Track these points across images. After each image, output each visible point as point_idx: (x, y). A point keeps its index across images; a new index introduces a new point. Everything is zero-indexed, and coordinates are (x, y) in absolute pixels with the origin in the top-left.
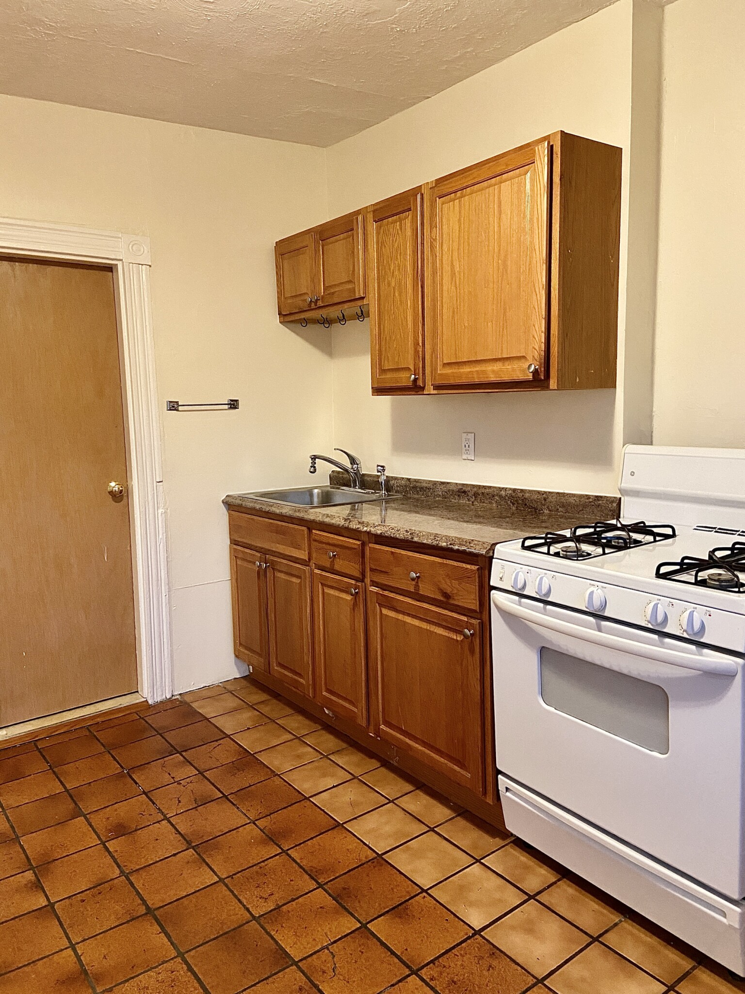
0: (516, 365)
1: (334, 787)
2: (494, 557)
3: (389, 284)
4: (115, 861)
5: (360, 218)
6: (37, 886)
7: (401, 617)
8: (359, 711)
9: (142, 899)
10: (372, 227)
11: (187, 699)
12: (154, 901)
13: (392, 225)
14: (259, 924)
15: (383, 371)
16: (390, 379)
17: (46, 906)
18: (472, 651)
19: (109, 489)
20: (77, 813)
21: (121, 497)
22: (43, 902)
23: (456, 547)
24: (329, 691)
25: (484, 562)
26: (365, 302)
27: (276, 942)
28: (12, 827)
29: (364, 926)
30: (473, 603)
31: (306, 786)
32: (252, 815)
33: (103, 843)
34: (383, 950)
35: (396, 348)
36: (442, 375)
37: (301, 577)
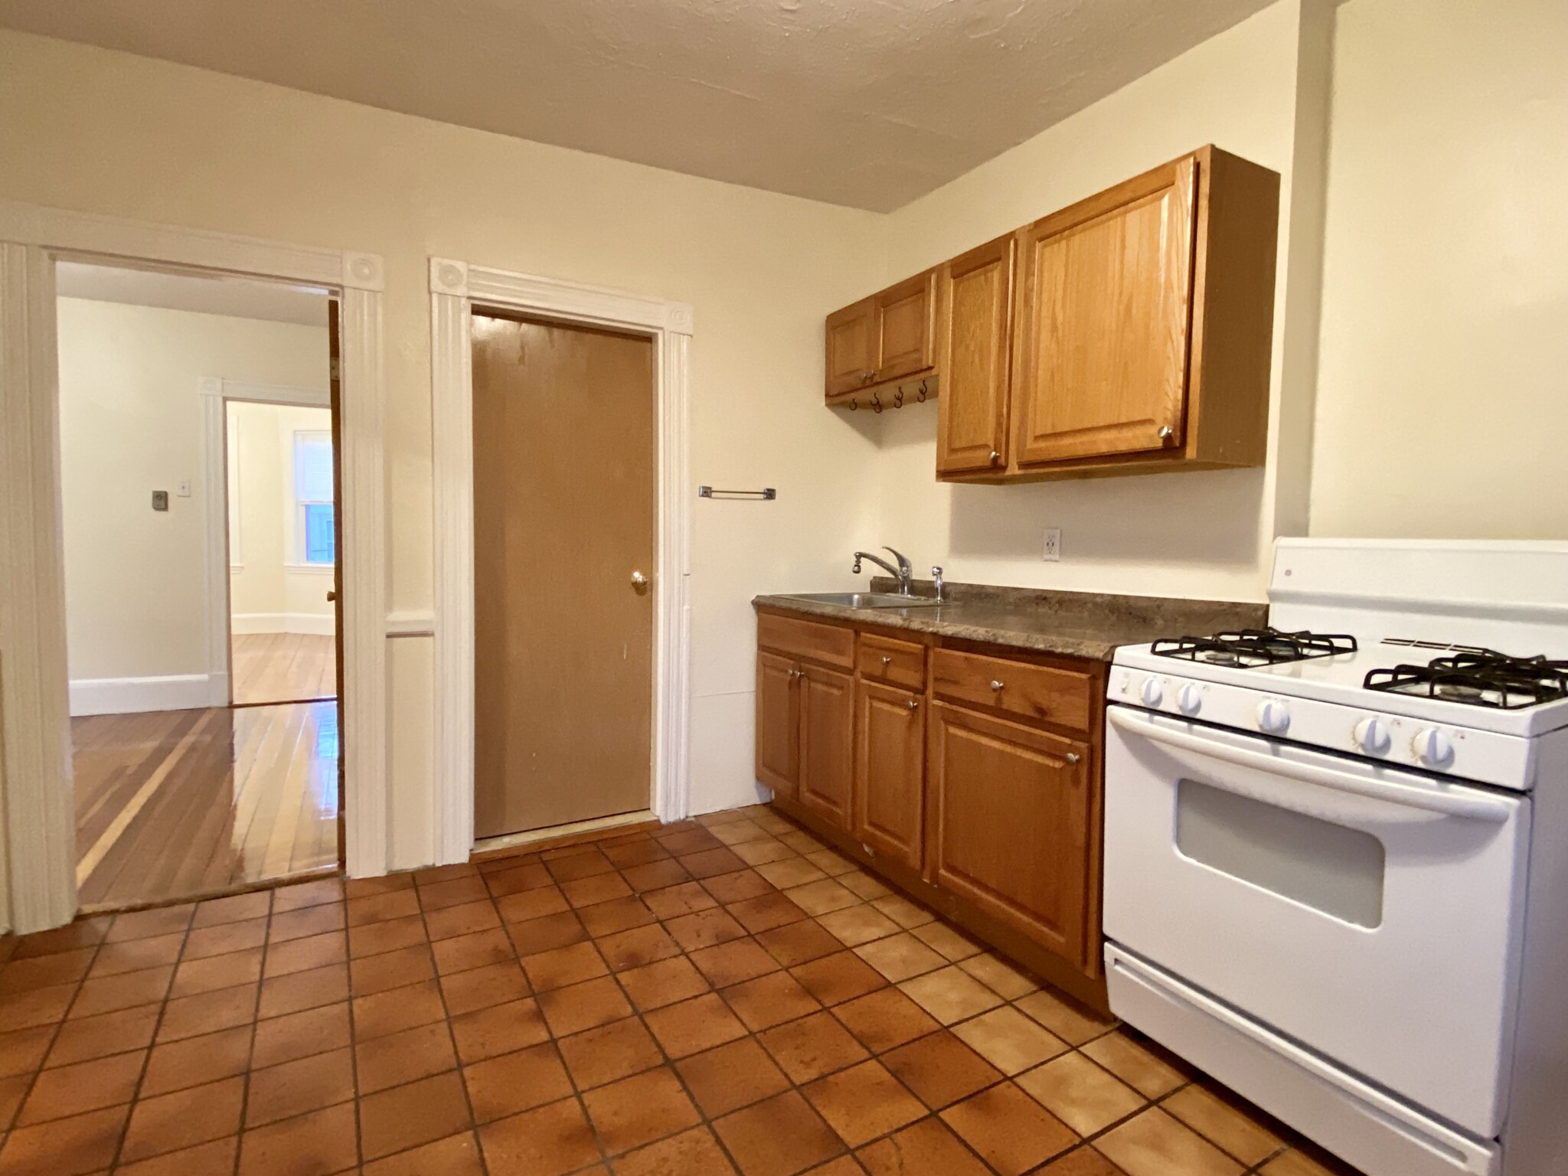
0: (1139, 431)
1: (880, 939)
2: (1114, 662)
3: (967, 347)
4: (627, 996)
5: (933, 278)
6: (539, 1016)
7: (974, 737)
8: (912, 852)
9: (659, 1046)
10: (950, 286)
11: (704, 822)
12: (674, 1051)
13: (976, 280)
14: (801, 1094)
15: (953, 451)
16: (961, 460)
17: (547, 1042)
18: (1076, 782)
19: (633, 580)
20: (585, 937)
21: (645, 589)
22: (544, 1036)
23: (1059, 650)
24: (871, 824)
25: (1102, 669)
26: (934, 372)
27: (825, 1121)
28: (513, 945)
29: (934, 1114)
30: (1081, 721)
31: (848, 935)
32: (785, 962)
33: (613, 974)
34: (961, 1149)
35: (972, 423)
36: (1033, 451)
37: (843, 688)
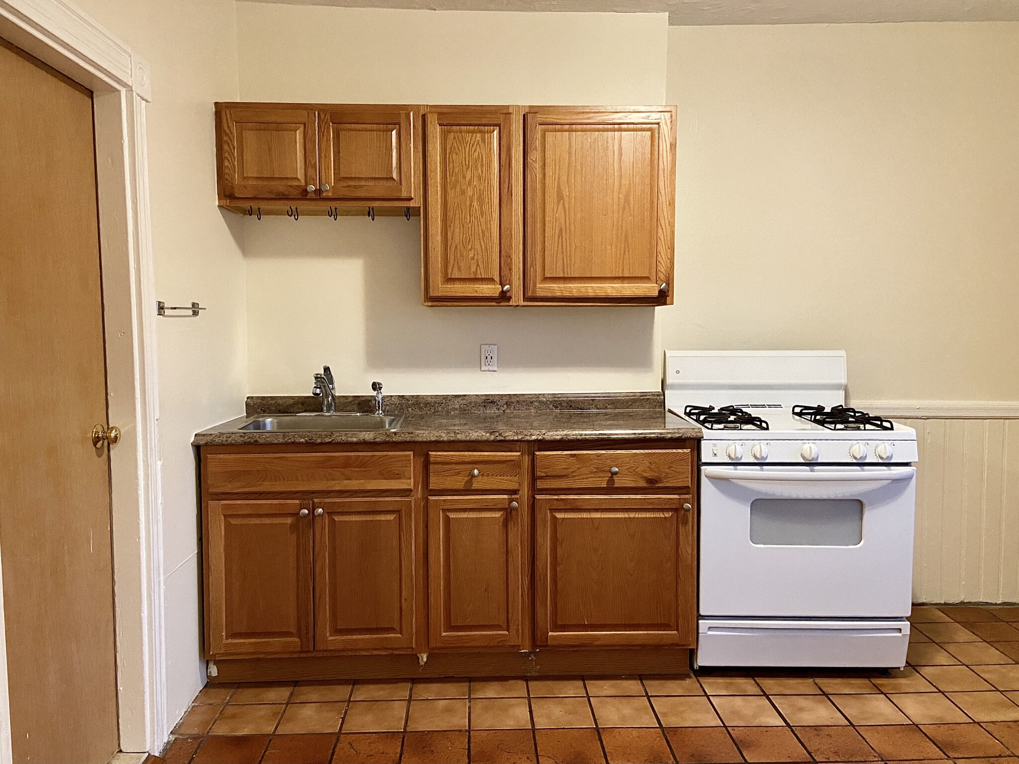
1: (531, 711)
2: (704, 438)
5: (412, 115)
10: (435, 131)
13: (469, 135)
15: (450, 280)
16: (461, 289)
25: (695, 444)
30: (685, 481)
31: (513, 723)
35: (473, 259)
36: (544, 289)
37: (398, 512)
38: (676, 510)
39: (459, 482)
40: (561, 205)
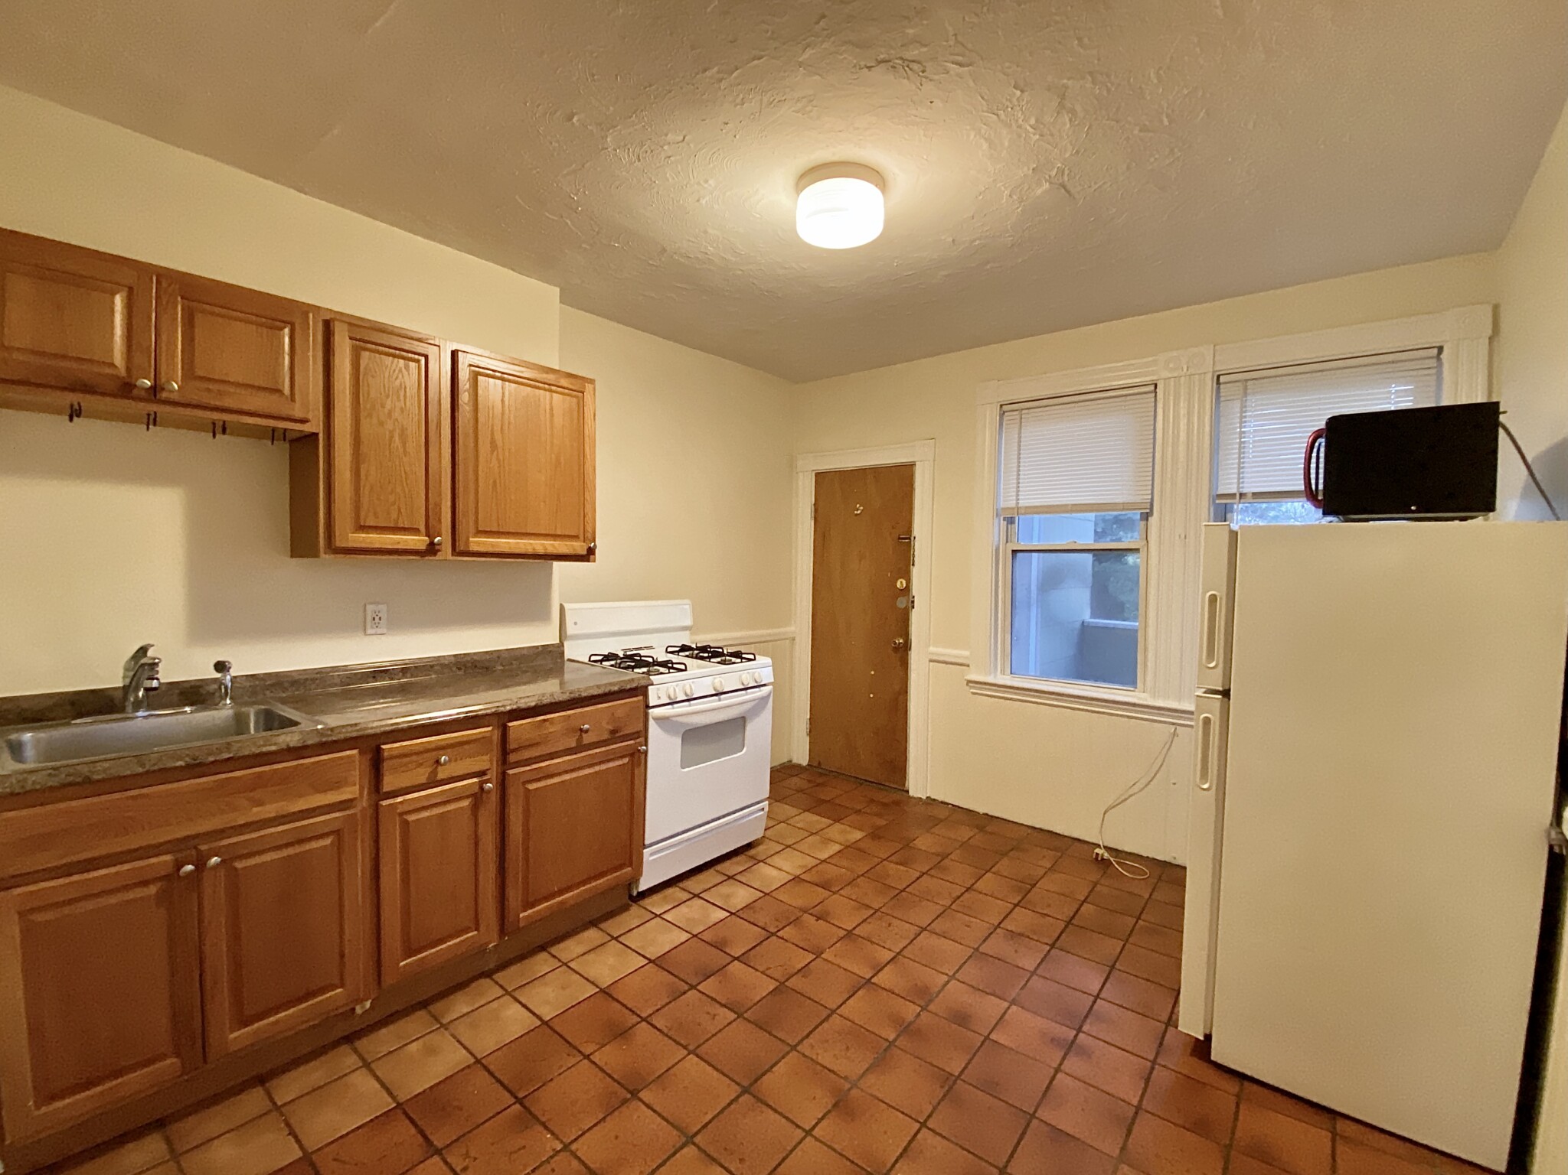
5: (313, 317)
8: (481, 929)
15: (362, 528)
18: (638, 764)
30: (639, 726)
35: (394, 504)
36: (478, 543)
37: (337, 833)
38: (632, 755)
39: (421, 775)
40: (495, 453)
